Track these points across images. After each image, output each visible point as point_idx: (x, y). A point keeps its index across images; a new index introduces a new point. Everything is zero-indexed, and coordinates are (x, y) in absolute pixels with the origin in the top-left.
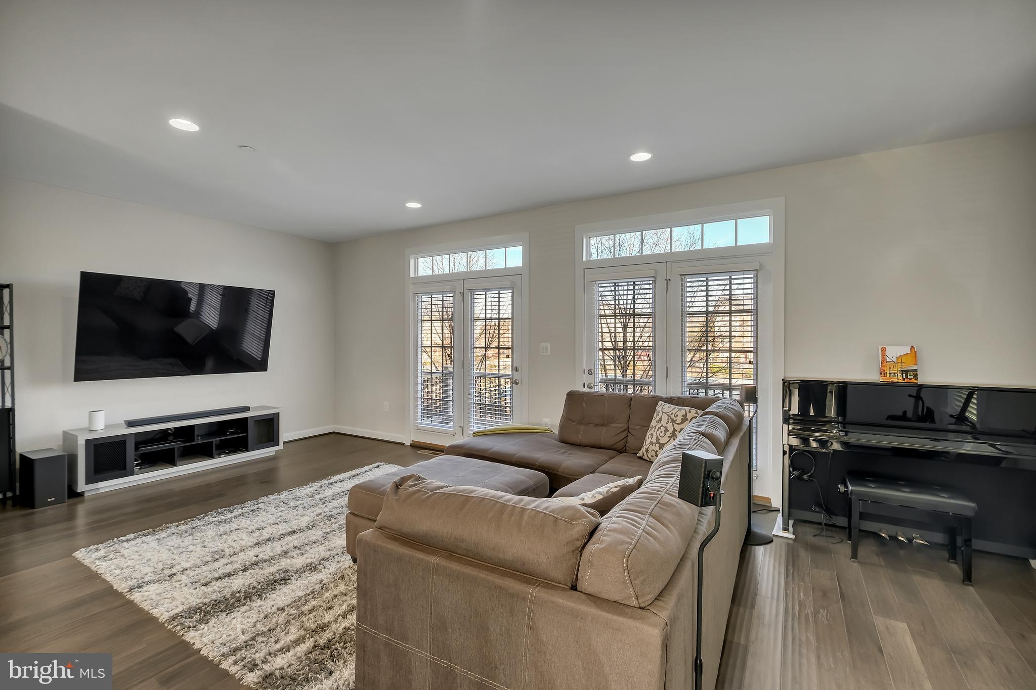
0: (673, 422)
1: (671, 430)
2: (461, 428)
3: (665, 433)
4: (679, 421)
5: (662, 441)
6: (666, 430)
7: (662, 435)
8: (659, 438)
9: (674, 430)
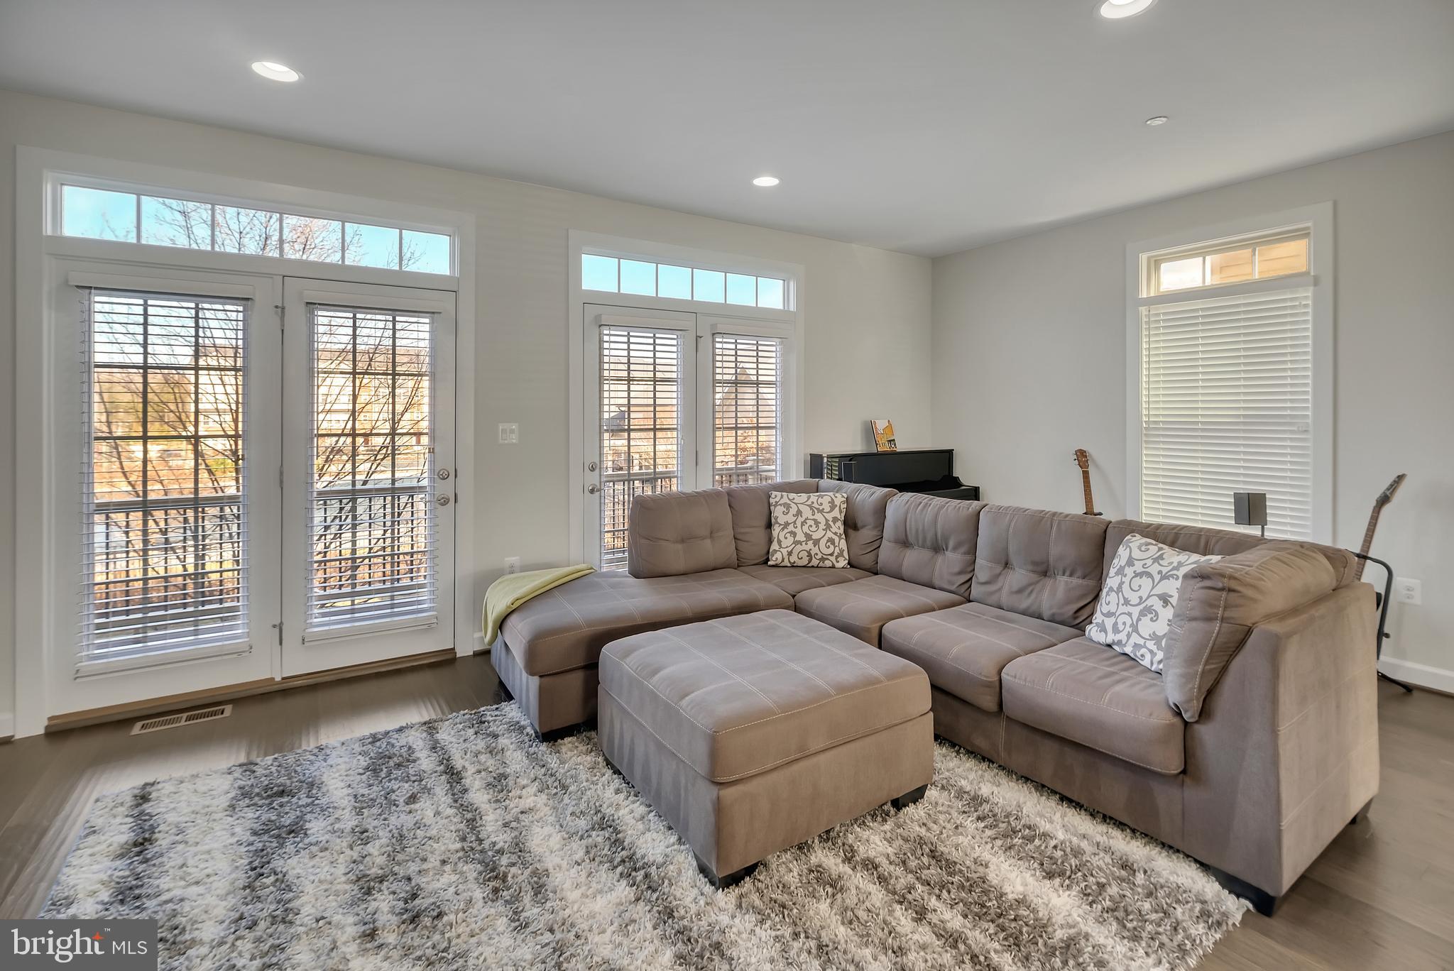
0: (821, 511)
1: (823, 522)
2: (277, 630)
3: (817, 526)
4: (828, 509)
5: (815, 536)
6: (817, 523)
7: (814, 528)
8: (811, 533)
9: (827, 520)
